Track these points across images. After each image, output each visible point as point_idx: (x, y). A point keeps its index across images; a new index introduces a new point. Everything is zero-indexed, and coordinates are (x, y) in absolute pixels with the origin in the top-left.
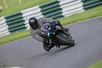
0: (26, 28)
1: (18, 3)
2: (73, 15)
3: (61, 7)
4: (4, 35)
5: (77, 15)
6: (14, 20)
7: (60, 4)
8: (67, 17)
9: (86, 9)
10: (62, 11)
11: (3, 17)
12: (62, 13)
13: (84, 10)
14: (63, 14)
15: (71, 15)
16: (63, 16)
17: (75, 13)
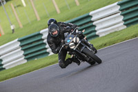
0: (48, 53)
1: (37, 20)
2: (111, 33)
3: (94, 23)
4: (19, 64)
5: (116, 34)
6: (31, 43)
7: (92, 19)
8: (103, 37)
9: (127, 25)
10: (96, 29)
11: (16, 40)
12: (96, 31)
13: (125, 27)
14: (97, 33)
15: (108, 33)
16: (98, 36)
17: (113, 31)
